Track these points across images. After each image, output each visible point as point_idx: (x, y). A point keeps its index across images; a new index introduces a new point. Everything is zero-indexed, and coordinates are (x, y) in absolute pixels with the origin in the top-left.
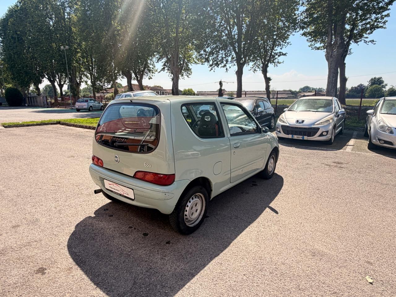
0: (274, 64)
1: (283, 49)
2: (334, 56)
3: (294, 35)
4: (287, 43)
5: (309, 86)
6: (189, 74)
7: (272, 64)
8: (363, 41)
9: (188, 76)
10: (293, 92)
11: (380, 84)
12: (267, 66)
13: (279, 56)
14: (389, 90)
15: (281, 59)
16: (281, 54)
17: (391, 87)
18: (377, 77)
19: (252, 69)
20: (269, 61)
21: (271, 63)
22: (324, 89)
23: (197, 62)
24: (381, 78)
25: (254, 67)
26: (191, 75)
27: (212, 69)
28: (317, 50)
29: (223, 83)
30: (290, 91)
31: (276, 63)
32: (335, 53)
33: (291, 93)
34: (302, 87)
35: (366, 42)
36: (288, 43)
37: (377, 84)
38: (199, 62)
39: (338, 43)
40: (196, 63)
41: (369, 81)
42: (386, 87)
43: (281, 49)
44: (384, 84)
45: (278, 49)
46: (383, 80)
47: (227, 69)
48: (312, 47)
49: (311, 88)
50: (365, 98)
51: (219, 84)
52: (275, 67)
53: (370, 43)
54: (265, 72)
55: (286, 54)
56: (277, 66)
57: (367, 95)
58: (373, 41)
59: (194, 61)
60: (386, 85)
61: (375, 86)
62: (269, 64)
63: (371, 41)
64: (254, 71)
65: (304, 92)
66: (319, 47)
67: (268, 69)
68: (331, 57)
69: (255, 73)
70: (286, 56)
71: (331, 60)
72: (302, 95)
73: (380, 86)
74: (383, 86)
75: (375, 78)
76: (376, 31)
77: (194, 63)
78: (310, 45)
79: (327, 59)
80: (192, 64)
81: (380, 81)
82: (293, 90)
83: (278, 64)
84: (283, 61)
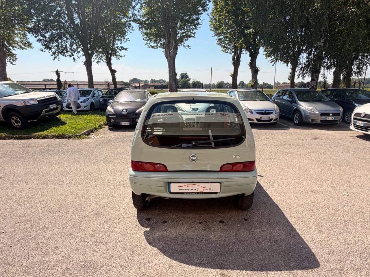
0: (116, 57)
1: (122, 43)
2: (171, 55)
3: (131, 32)
4: (125, 39)
5: (137, 78)
6: (13, 60)
7: (115, 57)
8: (183, 45)
9: (11, 63)
10: (125, 83)
11: (186, 78)
12: (110, 59)
13: (120, 50)
14: (192, 83)
15: (122, 53)
16: (122, 48)
17: (193, 80)
18: (184, 73)
19: (95, 60)
20: (111, 54)
21: (113, 56)
22: (149, 81)
23: (23, 46)
24: (187, 73)
25: (98, 59)
26: (15, 61)
27: (55, 58)
28: (152, 48)
29: (60, 73)
30: (123, 82)
31: (118, 57)
32: (172, 53)
33: (123, 84)
34: (132, 79)
35: (185, 46)
36: (127, 39)
37: (185, 78)
38: (26, 48)
39: (174, 46)
40: (21, 47)
41: (179, 75)
42: (190, 80)
43: (121, 43)
44: (189, 78)
45: (118, 44)
46: (188, 75)
47: (74, 59)
48: (148, 46)
49: (139, 80)
50: (179, 88)
51: (55, 74)
52: (117, 60)
53: (187, 47)
54: (109, 64)
55: (127, 49)
56: (119, 59)
57: (180, 86)
58: (189, 46)
59: (20, 46)
60: (190, 79)
61: (183, 79)
62: (112, 57)
63: (187, 46)
64: (97, 62)
65: (133, 83)
66: (154, 46)
67: (112, 61)
68: (170, 56)
69: (98, 64)
70: (127, 50)
71: (170, 58)
72: (133, 86)
73: (187, 80)
74: (188, 79)
75: (183, 73)
76: (190, 39)
77: (19, 48)
78: (146, 43)
79: (167, 58)
80: (15, 48)
81: (186, 76)
82: (125, 81)
83: (120, 57)
84: (124, 55)
